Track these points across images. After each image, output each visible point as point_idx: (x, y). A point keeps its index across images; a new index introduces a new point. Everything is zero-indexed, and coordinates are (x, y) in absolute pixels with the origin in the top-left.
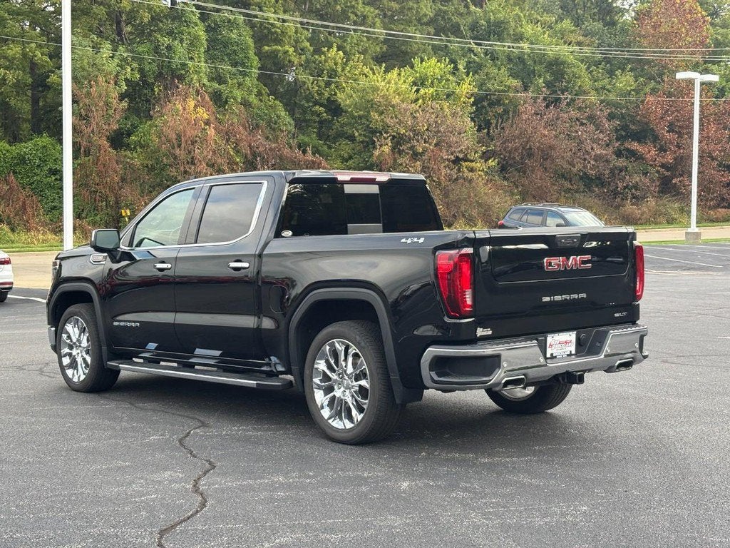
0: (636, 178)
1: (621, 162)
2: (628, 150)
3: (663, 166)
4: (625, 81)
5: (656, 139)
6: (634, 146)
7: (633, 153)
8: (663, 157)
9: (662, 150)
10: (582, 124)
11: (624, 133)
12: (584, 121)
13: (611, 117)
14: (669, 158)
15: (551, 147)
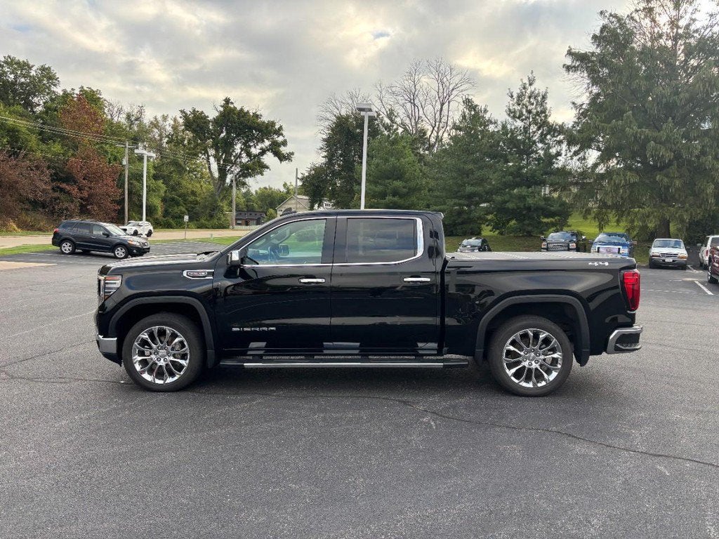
0: (66, 205)
1: (56, 194)
2: (58, 187)
3: (81, 198)
4: (57, 147)
5: (75, 182)
6: (64, 185)
7: (62, 190)
8: (81, 193)
9: (80, 189)
10: (32, 170)
11: (55, 178)
12: (34, 168)
13: (49, 168)
14: (85, 194)
15: (17, 182)
